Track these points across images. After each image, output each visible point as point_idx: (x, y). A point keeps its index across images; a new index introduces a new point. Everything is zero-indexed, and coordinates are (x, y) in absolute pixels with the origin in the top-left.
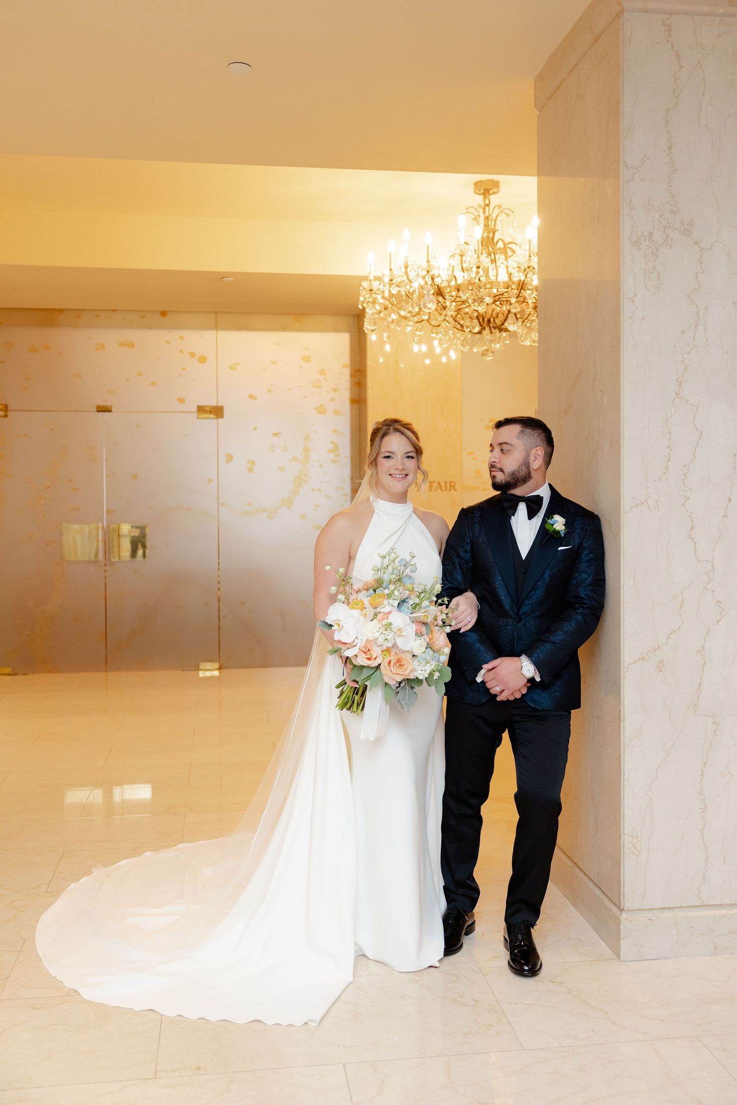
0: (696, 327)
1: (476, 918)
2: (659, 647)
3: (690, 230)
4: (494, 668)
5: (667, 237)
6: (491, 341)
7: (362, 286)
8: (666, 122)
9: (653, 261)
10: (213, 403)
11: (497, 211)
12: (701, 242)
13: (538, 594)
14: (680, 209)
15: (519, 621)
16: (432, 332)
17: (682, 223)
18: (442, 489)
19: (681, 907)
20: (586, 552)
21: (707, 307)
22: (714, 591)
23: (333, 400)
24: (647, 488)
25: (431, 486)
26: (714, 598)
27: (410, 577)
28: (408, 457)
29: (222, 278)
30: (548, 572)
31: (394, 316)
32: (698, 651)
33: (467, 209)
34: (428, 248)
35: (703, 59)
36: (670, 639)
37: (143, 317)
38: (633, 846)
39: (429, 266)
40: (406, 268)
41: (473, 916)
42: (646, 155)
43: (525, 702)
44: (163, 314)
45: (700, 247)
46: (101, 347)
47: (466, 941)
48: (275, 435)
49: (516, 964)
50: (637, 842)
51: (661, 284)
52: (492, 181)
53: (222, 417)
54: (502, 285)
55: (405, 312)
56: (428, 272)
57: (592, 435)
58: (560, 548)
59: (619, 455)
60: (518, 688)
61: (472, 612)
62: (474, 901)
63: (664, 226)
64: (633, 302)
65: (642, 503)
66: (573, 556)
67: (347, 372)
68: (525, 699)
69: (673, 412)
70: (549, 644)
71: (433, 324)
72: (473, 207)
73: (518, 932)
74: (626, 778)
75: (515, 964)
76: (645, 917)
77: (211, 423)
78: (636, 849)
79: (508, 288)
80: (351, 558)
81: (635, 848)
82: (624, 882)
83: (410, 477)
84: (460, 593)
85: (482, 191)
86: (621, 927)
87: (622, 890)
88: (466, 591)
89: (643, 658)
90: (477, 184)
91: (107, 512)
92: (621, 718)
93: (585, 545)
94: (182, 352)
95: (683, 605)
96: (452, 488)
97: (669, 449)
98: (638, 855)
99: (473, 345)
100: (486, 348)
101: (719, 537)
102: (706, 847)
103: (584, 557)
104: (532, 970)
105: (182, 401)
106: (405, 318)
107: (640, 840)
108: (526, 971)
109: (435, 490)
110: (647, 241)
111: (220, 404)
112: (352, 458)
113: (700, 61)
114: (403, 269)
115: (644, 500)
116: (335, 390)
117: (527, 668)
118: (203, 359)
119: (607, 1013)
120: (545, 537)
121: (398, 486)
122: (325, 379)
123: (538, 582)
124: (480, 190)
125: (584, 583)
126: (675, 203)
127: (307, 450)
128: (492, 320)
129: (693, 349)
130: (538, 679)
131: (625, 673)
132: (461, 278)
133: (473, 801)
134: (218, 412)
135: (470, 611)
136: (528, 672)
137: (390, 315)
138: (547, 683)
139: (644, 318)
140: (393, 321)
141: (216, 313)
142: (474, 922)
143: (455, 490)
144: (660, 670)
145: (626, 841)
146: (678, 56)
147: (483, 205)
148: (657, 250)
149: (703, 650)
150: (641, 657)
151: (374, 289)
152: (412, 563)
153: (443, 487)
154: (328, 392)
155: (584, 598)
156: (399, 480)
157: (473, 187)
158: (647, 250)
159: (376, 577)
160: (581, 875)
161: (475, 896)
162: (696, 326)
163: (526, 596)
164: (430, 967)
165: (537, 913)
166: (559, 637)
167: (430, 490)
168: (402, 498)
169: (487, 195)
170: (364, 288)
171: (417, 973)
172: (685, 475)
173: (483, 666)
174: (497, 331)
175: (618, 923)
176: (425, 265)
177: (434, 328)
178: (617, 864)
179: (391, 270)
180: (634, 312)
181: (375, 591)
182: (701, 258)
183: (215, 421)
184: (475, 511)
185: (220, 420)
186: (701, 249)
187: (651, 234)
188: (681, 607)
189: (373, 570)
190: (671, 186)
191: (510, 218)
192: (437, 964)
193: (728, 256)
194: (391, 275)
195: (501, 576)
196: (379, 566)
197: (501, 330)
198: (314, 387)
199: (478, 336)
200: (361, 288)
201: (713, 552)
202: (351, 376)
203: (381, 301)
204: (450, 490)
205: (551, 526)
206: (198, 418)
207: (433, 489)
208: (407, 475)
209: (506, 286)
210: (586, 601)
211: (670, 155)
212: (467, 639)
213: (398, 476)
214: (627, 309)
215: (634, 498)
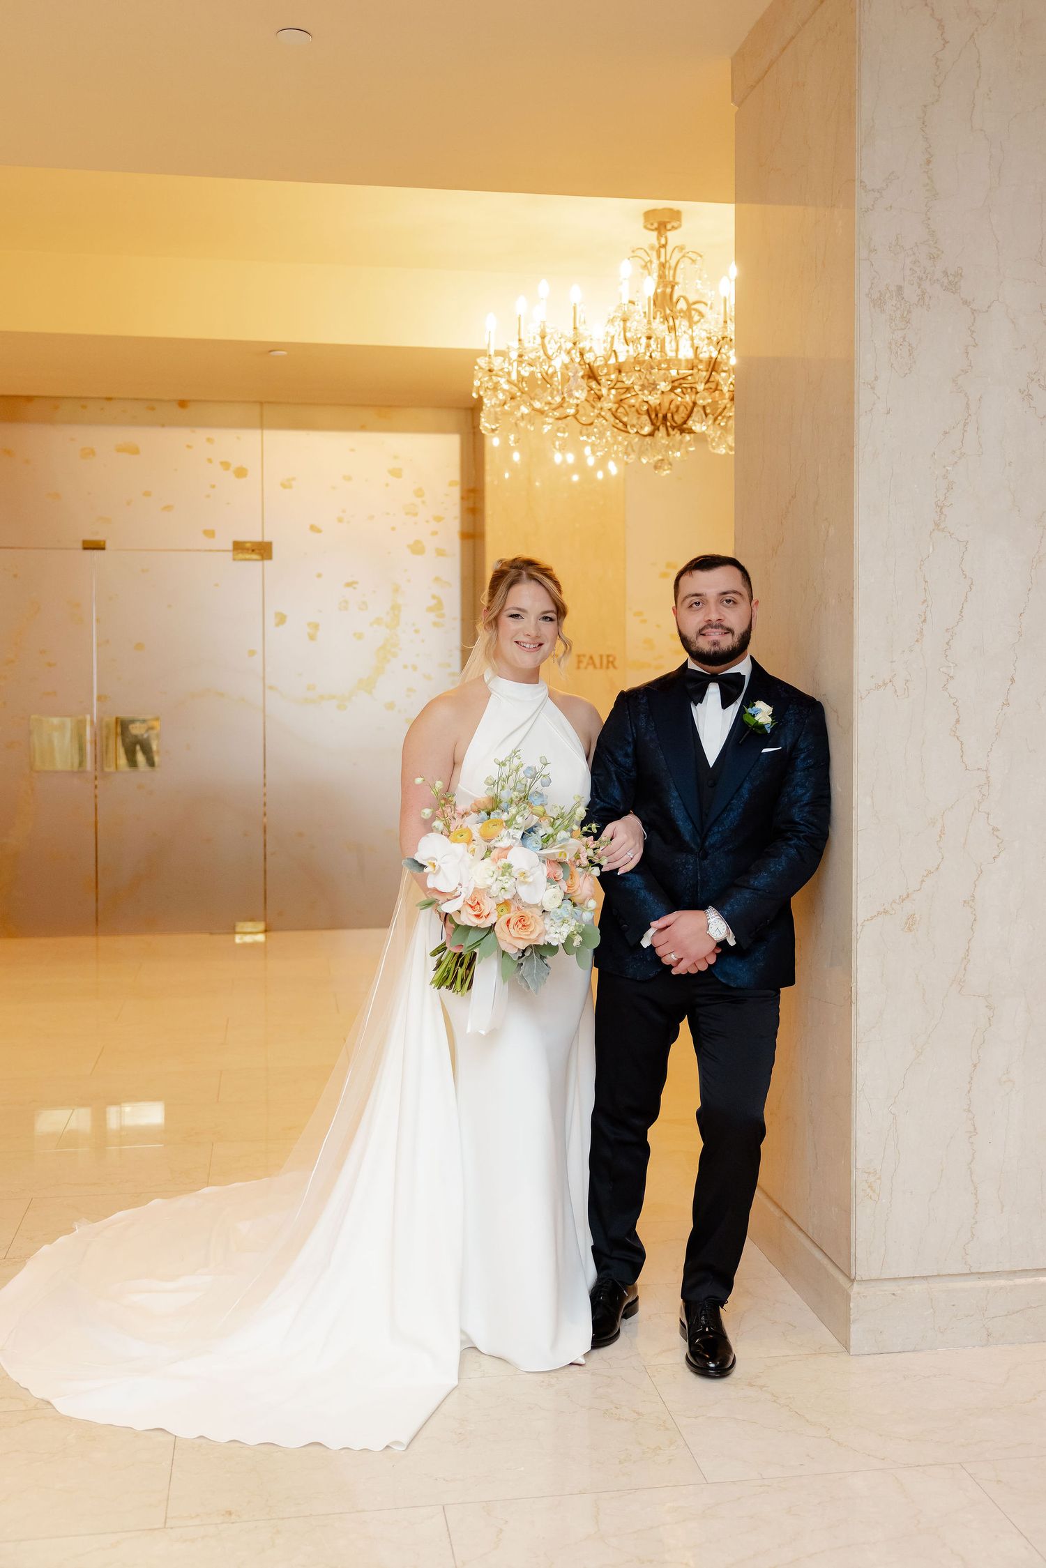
0: (965, 426)
1: (641, 1292)
2: (908, 895)
3: (956, 282)
4: (667, 927)
5: (924, 293)
6: (668, 448)
7: (477, 364)
8: (923, 124)
9: (902, 329)
10: (257, 538)
11: (677, 255)
12: (973, 300)
13: (732, 818)
14: (943, 252)
15: (705, 857)
16: (581, 433)
17: (945, 273)
18: (595, 667)
19: (939, 1275)
20: (802, 756)
21: (981, 397)
22: (988, 814)
23: (435, 533)
24: (892, 662)
25: (579, 662)
26: (989, 824)
27: (541, 795)
28: (545, 618)
29: (271, 351)
30: (747, 785)
31: (525, 410)
32: (965, 902)
33: (633, 251)
34: (575, 308)
35: (977, 31)
36: (924, 883)
37: (153, 409)
38: (869, 1187)
39: (576, 334)
40: (543, 337)
41: (635, 1289)
42: (893, 172)
43: (714, 976)
44: (183, 404)
45: (971, 309)
46: (89, 453)
47: (625, 1326)
48: (349, 585)
49: (698, 1360)
50: (875, 1181)
51: (915, 362)
52: (671, 210)
53: (270, 557)
54: (684, 364)
55: (541, 403)
56: (575, 344)
57: (813, 584)
58: (765, 750)
59: (852, 613)
60: (704, 956)
61: (636, 844)
62: (636, 1269)
63: (918, 277)
64: (873, 388)
65: (885, 684)
66: (784, 762)
67: (456, 493)
68: (713, 971)
69: (931, 550)
70: (748, 891)
71: (583, 422)
72: (641, 249)
73: (701, 1312)
74: (859, 1088)
75: (695, 1360)
76: (885, 1291)
77: (254, 567)
78: (874, 1191)
79: (692, 369)
80: (455, 764)
81: (872, 1190)
82: (856, 1239)
83: (546, 647)
84: (617, 816)
85: (656, 225)
86: (852, 1305)
87: (853, 1250)
88: (626, 813)
89: (886, 912)
90: (648, 215)
91: (99, 698)
92: (853, 999)
93: (802, 745)
94: (210, 461)
95: (944, 834)
96: (610, 665)
97: (925, 605)
98: (877, 1200)
99: (641, 453)
100: (660, 457)
101: (997, 734)
102: (975, 1188)
103: (799, 764)
104: (723, 1368)
105: (210, 534)
106: (542, 412)
107: (880, 1178)
108: (712, 1369)
109: (586, 668)
110: (895, 298)
111: (267, 539)
112: (463, 620)
113: (973, 34)
114: (539, 340)
115: (887, 680)
116: (438, 519)
117: (716, 927)
118: (241, 473)
119: (829, 1429)
120: (743, 734)
121: (526, 660)
122: (423, 502)
123: (732, 800)
124: (652, 224)
125: (800, 802)
126: (936, 243)
127: (396, 608)
128: (669, 415)
129: (960, 458)
130: (732, 943)
131: (859, 933)
132: (624, 353)
133: (637, 1122)
134: (263, 550)
135: (631, 842)
136: (717, 933)
137: (518, 407)
138: (745, 948)
139: (888, 413)
140: (523, 417)
141: (261, 403)
142: (637, 1299)
143: (615, 667)
144: (910, 930)
145: (860, 1180)
146: (941, 26)
147: (657, 246)
148: (909, 312)
149: (973, 900)
150: (882, 910)
151: (495, 368)
152: (543, 773)
153: (597, 661)
154: (427, 521)
155: (800, 824)
156: (530, 651)
157: (641, 220)
158: (895, 311)
159: (491, 794)
160: (794, 1229)
161: (637, 1259)
162: (965, 424)
163: (716, 820)
164: (571, 1364)
165: (728, 1286)
166: (762, 880)
167: (578, 668)
168: (532, 676)
169: (662, 232)
170: (480, 368)
171: (553, 1374)
172: (948, 643)
173: (653, 924)
174: (677, 432)
175: (847, 1298)
176: (569, 333)
177: (585, 427)
178: (846, 1212)
179: (520, 340)
180: (874, 404)
181: (489, 814)
182: (973, 325)
183: (260, 563)
184: (640, 696)
185: (267, 562)
186: (973, 311)
187: (900, 288)
188: (940, 837)
189: (488, 784)
190: (929, 219)
191: (697, 266)
192: (582, 1361)
193: (1013, 322)
194: (519, 348)
195: (677, 791)
196: (496, 778)
197: (682, 431)
198: (407, 514)
199: (648, 439)
200: (476, 368)
201: (988, 756)
202: (462, 498)
203: (506, 387)
204: (608, 668)
205: (752, 718)
206: (234, 559)
207: (583, 665)
208: (540, 645)
209: (690, 366)
210: (802, 828)
211: (927, 172)
212: (628, 884)
213: (528, 646)
214: (863, 398)
215: (872, 677)
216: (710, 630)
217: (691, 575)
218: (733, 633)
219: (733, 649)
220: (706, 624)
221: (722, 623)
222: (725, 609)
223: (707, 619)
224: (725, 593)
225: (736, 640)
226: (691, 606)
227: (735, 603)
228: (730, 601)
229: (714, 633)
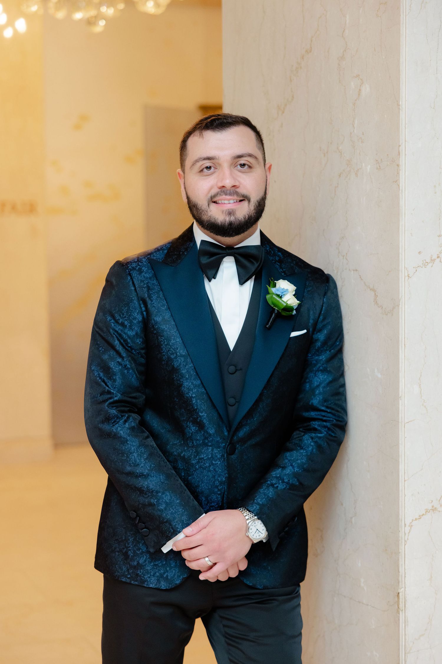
13: (261, 409)
15: (232, 453)
24: (439, 236)
30: (277, 374)
57: (338, 148)
58: (294, 334)
59: (396, 182)
60: (237, 561)
65: (433, 261)
66: (308, 346)
89: (434, 509)
92: (401, 606)
115: (435, 257)
117: (255, 528)
120: (269, 316)
131: (407, 535)
136: (257, 534)
150: (430, 507)
163: (248, 412)
184: (144, 268)
205: (278, 299)
215: (420, 253)
216: (224, 196)
217: (201, 135)
218: (249, 201)
219: (248, 218)
220: (219, 190)
221: (238, 190)
222: (240, 174)
223: (221, 185)
224: (240, 157)
225: (252, 208)
226: (202, 171)
227: (250, 167)
228: (244, 165)
229: (229, 200)
